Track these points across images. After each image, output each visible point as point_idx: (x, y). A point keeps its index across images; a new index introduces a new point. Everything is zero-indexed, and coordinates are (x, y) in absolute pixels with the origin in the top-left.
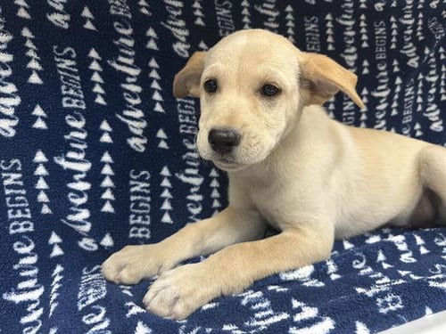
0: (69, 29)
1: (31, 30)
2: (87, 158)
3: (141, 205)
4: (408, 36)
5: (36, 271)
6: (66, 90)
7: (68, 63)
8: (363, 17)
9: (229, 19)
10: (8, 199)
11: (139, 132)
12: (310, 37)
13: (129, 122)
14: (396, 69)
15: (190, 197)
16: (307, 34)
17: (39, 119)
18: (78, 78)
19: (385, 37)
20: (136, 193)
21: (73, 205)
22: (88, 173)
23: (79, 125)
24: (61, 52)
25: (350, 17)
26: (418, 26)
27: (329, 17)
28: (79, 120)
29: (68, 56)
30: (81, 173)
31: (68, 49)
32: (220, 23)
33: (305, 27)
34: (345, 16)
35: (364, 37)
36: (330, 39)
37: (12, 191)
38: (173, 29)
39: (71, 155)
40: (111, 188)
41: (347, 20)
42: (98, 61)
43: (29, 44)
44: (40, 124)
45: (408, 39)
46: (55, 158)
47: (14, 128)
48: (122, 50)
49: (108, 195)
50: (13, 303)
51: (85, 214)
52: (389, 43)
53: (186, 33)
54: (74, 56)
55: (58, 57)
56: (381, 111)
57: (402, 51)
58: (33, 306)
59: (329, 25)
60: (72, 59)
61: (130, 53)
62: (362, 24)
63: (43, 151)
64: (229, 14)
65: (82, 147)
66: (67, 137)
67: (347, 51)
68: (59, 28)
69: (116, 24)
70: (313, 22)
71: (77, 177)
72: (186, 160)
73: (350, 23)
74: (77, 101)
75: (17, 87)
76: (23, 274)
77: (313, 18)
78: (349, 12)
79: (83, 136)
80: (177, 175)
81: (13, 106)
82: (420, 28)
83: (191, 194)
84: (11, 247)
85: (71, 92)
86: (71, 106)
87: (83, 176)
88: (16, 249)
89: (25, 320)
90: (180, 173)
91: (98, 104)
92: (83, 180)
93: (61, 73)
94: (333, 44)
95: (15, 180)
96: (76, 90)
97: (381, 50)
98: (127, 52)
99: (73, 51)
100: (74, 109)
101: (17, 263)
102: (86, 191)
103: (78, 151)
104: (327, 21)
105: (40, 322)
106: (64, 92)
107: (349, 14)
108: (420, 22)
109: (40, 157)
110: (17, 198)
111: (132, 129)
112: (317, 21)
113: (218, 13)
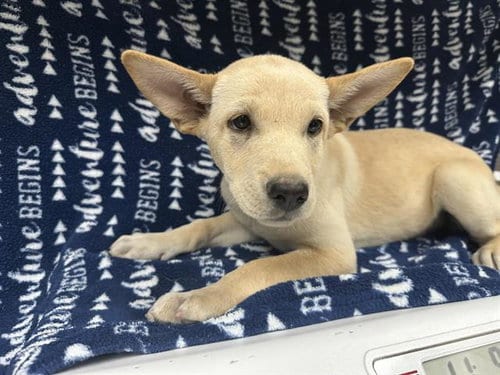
0: (82, 17)
1: (45, 18)
2: (100, 147)
3: (150, 192)
4: (453, 30)
5: (40, 256)
6: (79, 80)
7: (82, 50)
8: (398, 12)
9: (245, 12)
10: (21, 184)
11: (152, 121)
12: (335, 35)
13: (141, 111)
14: (437, 71)
15: (202, 188)
16: (332, 32)
17: (55, 109)
18: (91, 66)
19: (424, 34)
20: (145, 181)
21: (87, 190)
22: (100, 161)
23: (92, 115)
24: (76, 39)
25: (382, 13)
26: (466, 18)
27: (357, 13)
28: (91, 110)
29: (82, 44)
30: (93, 161)
31: (82, 37)
32: (233, 18)
33: (329, 24)
34: (377, 12)
35: (399, 35)
36: (358, 38)
37: (26, 177)
38: (184, 24)
39: (85, 144)
40: (122, 176)
41: (380, 16)
42: (111, 49)
43: (44, 33)
44: (56, 115)
45: (453, 34)
46: (70, 147)
47: (33, 117)
48: (134, 40)
49: (118, 182)
50: (16, 282)
51: (97, 199)
52: (430, 40)
53: (197, 28)
54: (87, 44)
55: (72, 45)
56: (419, 118)
57: (445, 48)
58: (33, 288)
59: (357, 22)
60: (86, 47)
61: (142, 43)
62: (398, 20)
63: (59, 140)
64: (245, 7)
65: (94, 136)
66: (81, 127)
67: (378, 51)
68: (73, 16)
69: (125, 13)
70: (338, 19)
71: (90, 165)
72: (201, 151)
73: (383, 20)
74: (89, 91)
75: (34, 77)
76: (29, 257)
77: (338, 15)
78: (381, 7)
79: (95, 126)
80: (189, 166)
81: (31, 97)
82: (469, 20)
83: (204, 185)
84: (20, 231)
85: (84, 82)
86: (83, 96)
87: (95, 164)
88: (24, 233)
89: (23, 298)
90: (193, 164)
91: (111, 93)
92: (96, 168)
93: (74, 61)
94: (362, 44)
95: (32, 166)
96: (89, 79)
97: (419, 48)
98: (139, 41)
99: (87, 39)
100: (86, 99)
101: (24, 246)
102: (99, 178)
103: (91, 140)
104: (355, 18)
105: (35, 303)
106: (76, 83)
107: (381, 10)
108: (469, 13)
109: (57, 145)
110: (30, 184)
111: (144, 118)
112: (343, 18)
113: (233, 6)
